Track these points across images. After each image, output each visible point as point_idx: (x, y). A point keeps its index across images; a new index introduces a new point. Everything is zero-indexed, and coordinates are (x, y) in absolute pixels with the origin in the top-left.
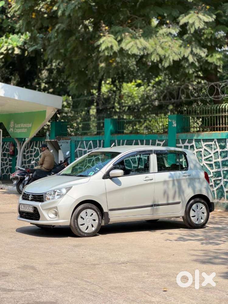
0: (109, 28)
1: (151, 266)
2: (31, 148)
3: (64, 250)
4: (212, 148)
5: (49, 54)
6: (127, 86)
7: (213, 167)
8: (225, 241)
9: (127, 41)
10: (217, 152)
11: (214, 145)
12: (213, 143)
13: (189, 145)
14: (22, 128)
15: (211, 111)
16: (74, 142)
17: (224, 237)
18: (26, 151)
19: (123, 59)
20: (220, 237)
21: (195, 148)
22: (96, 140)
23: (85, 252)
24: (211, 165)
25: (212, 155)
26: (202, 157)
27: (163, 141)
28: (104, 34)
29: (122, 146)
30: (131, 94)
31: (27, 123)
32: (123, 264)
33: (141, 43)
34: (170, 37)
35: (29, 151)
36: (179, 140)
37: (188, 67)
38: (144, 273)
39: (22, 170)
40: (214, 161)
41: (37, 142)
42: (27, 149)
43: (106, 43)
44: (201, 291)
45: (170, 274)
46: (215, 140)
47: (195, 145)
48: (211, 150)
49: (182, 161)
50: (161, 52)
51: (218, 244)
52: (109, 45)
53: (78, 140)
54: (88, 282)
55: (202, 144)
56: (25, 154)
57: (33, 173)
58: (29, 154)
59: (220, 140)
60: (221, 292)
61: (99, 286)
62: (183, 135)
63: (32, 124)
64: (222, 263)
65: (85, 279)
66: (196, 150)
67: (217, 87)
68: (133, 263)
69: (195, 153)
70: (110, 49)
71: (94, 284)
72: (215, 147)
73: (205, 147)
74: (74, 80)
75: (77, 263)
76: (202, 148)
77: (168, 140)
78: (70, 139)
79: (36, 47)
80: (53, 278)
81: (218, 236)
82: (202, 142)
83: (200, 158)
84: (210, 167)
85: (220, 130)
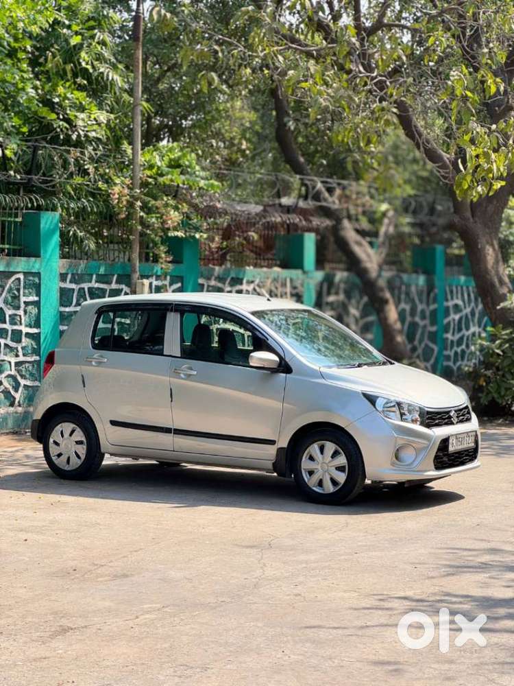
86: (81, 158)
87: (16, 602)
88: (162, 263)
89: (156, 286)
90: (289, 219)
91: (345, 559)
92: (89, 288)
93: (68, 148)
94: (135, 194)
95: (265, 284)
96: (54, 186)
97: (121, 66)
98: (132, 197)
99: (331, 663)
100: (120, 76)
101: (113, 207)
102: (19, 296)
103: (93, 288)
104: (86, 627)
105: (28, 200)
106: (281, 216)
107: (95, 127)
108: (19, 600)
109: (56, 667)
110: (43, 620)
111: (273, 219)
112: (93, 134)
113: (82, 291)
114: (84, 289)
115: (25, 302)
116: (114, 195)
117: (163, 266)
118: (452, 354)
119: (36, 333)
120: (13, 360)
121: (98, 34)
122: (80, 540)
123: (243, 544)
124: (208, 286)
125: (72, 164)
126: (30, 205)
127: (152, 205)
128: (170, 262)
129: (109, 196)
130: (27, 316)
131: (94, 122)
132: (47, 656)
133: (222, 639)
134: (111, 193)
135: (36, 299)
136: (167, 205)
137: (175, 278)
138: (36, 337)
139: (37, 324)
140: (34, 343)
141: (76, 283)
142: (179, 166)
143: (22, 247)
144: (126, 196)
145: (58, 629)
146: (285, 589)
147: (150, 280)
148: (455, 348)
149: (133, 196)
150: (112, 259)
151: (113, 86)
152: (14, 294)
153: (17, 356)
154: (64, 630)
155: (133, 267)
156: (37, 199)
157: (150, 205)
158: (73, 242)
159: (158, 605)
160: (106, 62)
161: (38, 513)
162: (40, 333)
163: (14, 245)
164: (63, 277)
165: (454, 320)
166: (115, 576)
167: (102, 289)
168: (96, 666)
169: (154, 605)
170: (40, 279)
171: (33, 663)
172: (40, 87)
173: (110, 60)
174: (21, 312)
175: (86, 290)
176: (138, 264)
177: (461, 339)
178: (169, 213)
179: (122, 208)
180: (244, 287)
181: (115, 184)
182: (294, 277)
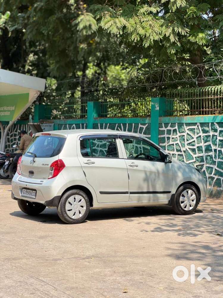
0: (88, 6)
1: (117, 261)
2: (15, 132)
3: (29, 242)
4: (195, 132)
5: (29, 34)
6: (115, 69)
7: (196, 151)
8: (203, 232)
9: (106, 20)
10: (200, 136)
11: (197, 129)
12: (196, 127)
13: (172, 129)
14: (5, 111)
15: (194, 94)
16: (57, 125)
17: (203, 227)
18: (10, 135)
19: (103, 39)
20: (199, 227)
21: (178, 132)
22: (79, 123)
23: (50, 244)
24: (193, 150)
25: (195, 139)
26: (185, 141)
27: (146, 125)
28: (82, 12)
29: (105, 130)
30: (119, 76)
31: (10, 106)
32: (88, 259)
33: (120, 22)
34: (151, 16)
35: (13, 134)
36: (162, 123)
37: (169, 47)
38: (107, 270)
39: (3, 154)
40: (197, 145)
41: (21, 125)
42: (11, 132)
43: (84, 21)
44: (165, 292)
45: (135, 272)
46: (198, 124)
47: (178, 129)
48: (194, 134)
49: (165, 145)
50: (142, 32)
51: (195, 235)
52: (88, 24)
53: (61, 123)
54: (43, 281)
55: (185, 128)
56: (9, 137)
57: (13, 157)
58: (13, 138)
59: (203, 124)
60: (187, 294)
61: (53, 287)
62: (166, 119)
63: (15, 107)
64: (199, 258)
65: (40, 278)
66: (179, 134)
67: (200, 69)
68: (98, 257)
69: (178, 137)
70: (88, 28)
71: (49, 284)
72: (198, 131)
73: (188, 131)
74: (54, 61)
75: (38, 258)
76: (184, 132)
77: (150, 123)
78: (53, 123)
79: (16, 27)
80: (6, 277)
81: (197, 226)
82: (185, 126)
83: (183, 143)
84: (193, 152)
85: (203, 114)
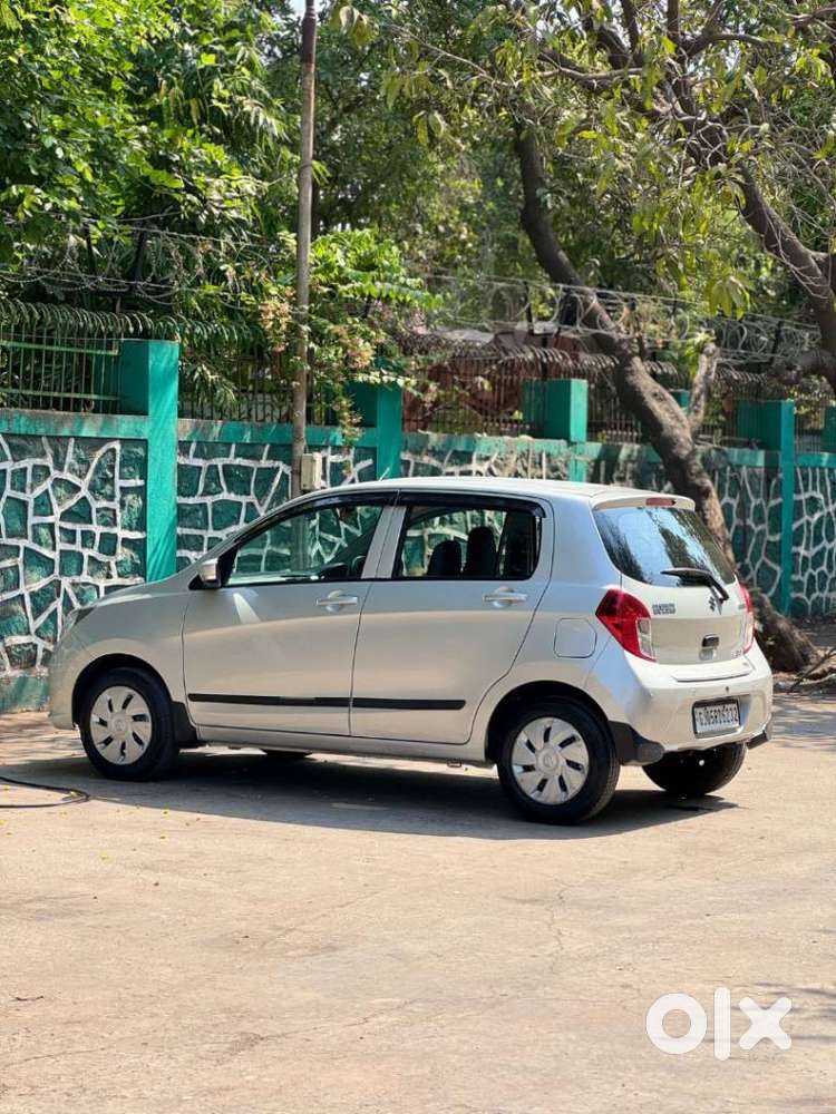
86: (214, 253)
87: (160, 990)
88: (344, 426)
89: (332, 464)
90: (547, 356)
91: (691, 925)
92: (224, 466)
93: (194, 236)
94: (303, 313)
95: (507, 462)
96: (169, 299)
97: (277, 103)
98: (296, 317)
99: (709, 1106)
100: (277, 118)
101: (265, 334)
102: (113, 478)
103: (233, 466)
104: (284, 1035)
105: (129, 320)
106: (532, 351)
107: (238, 202)
108: (163, 987)
109: (249, 1105)
110: (210, 1023)
111: (521, 356)
112: (233, 214)
113: (214, 471)
114: (216, 466)
115: (121, 488)
116: (267, 314)
117: (346, 431)
118: (805, 579)
119: (139, 540)
120: (103, 584)
121: (243, 48)
122: (245, 886)
123: (518, 896)
124: (417, 464)
125: (201, 262)
126: (131, 329)
127: (329, 331)
128: (357, 425)
129: (258, 314)
130: (126, 511)
131: (235, 194)
132: (231, 1085)
133: (516, 1061)
134: (262, 311)
135: (140, 483)
136: (352, 332)
137: (363, 450)
138: (138, 546)
139: (141, 524)
140: (135, 556)
141: (205, 458)
142: (372, 267)
143: (118, 398)
144: (286, 316)
145: (238, 1038)
146: (603, 976)
147: (324, 453)
148: (810, 570)
149: (298, 315)
150: (260, 417)
151: (265, 135)
152: (105, 474)
153: (109, 576)
154: (251, 1041)
155: (297, 431)
156: (143, 320)
157: (326, 331)
158: (199, 390)
159: (397, 1000)
160: (254, 96)
161: (167, 839)
162: (145, 539)
163: (104, 394)
164: (183, 447)
165: (808, 523)
166: (317, 948)
167: (245, 467)
168: (316, 1105)
169: (389, 1000)
170: (146, 451)
171: (209, 1098)
172: (149, 137)
173: (260, 92)
174: (115, 505)
175: (220, 469)
176: (304, 428)
177: (820, 554)
178: (357, 345)
179: (280, 334)
180: (474, 466)
181: (269, 296)
182: (554, 451)
